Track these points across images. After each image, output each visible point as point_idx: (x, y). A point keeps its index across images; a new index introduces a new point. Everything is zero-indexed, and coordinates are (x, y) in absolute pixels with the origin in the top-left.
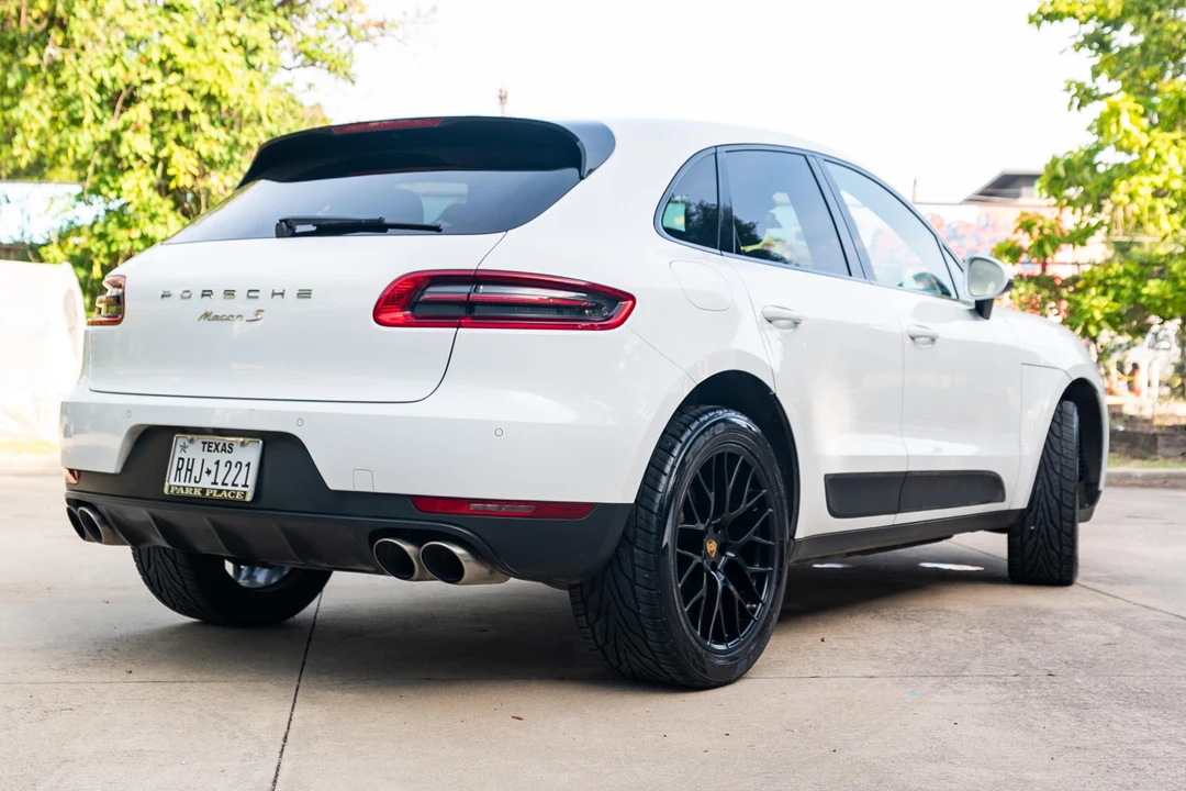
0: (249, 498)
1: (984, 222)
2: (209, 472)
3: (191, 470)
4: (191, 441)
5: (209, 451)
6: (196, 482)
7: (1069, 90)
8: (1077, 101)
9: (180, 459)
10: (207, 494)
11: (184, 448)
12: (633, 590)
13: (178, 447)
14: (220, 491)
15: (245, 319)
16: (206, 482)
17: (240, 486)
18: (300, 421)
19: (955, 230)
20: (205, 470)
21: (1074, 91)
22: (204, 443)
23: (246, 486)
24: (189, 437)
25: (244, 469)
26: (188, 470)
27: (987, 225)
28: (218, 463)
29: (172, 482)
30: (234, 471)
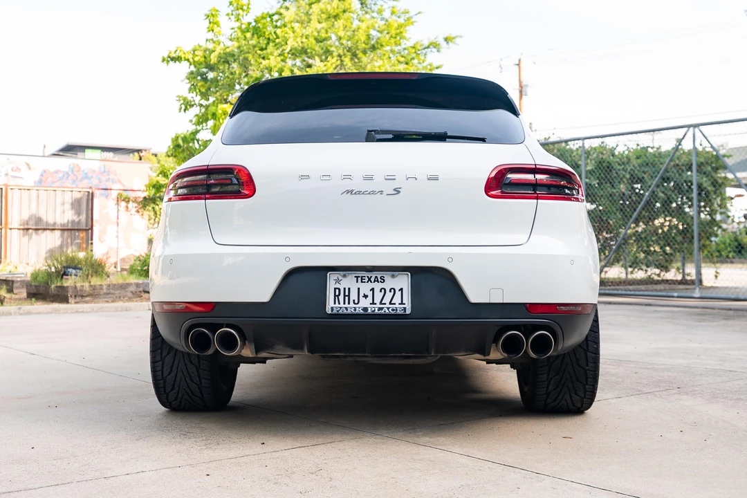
0: (408, 312)
1: (103, 169)
2: (366, 296)
3: (349, 296)
4: (344, 276)
5: (362, 282)
6: (354, 303)
7: (180, 100)
8: (183, 107)
9: (335, 289)
10: (369, 311)
11: (338, 281)
12: (586, 355)
13: (332, 280)
14: (380, 309)
15: (385, 193)
16: (365, 303)
17: (397, 304)
18: (451, 259)
19: (86, 174)
20: (361, 295)
21: (182, 102)
22: (357, 277)
23: (402, 303)
24: (342, 273)
25: (398, 294)
26: (345, 296)
27: (104, 172)
28: (373, 290)
29: (332, 304)
30: (389, 295)
